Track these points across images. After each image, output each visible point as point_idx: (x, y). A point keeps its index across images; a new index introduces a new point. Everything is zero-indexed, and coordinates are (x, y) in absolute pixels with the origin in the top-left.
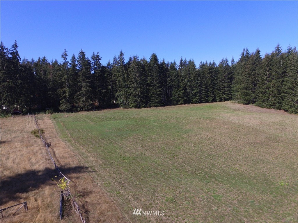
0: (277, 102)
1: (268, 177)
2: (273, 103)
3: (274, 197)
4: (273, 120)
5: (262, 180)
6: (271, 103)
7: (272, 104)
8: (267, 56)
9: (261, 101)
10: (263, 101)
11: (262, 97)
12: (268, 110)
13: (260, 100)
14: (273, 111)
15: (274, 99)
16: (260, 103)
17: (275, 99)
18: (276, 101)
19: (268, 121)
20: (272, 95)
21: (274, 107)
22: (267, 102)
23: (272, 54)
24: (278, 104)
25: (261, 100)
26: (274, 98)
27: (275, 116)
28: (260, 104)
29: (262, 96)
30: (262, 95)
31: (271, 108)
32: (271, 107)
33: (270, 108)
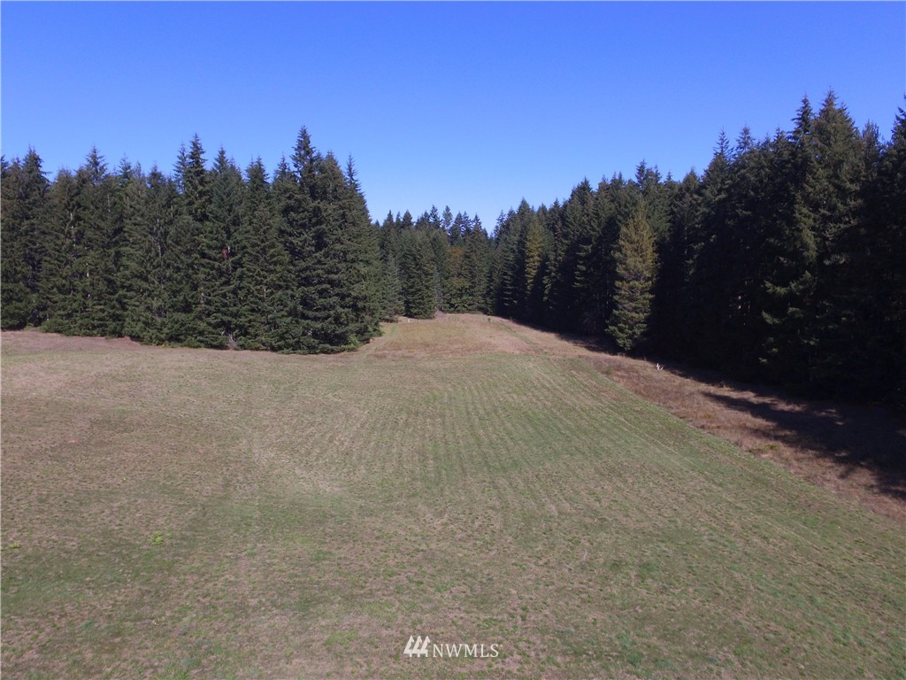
0: (110, 317)
1: (120, 536)
2: (100, 319)
3: (143, 584)
4: (106, 370)
5: (104, 551)
6: (93, 319)
7: (96, 323)
8: (64, 178)
9: (62, 316)
10: (69, 316)
11: (63, 303)
12: (88, 340)
13: (59, 312)
14: (100, 342)
15: (99, 307)
16: (60, 320)
17: (102, 307)
18: (106, 313)
19: (92, 374)
20: (93, 297)
21: (103, 331)
22: (82, 319)
23: (80, 172)
24: (114, 321)
25: (62, 312)
26: (101, 305)
27: (108, 356)
28: (59, 325)
29: (64, 300)
30: (61, 296)
31: (96, 336)
32: (95, 332)
33: (91, 336)
